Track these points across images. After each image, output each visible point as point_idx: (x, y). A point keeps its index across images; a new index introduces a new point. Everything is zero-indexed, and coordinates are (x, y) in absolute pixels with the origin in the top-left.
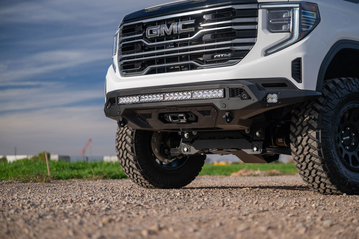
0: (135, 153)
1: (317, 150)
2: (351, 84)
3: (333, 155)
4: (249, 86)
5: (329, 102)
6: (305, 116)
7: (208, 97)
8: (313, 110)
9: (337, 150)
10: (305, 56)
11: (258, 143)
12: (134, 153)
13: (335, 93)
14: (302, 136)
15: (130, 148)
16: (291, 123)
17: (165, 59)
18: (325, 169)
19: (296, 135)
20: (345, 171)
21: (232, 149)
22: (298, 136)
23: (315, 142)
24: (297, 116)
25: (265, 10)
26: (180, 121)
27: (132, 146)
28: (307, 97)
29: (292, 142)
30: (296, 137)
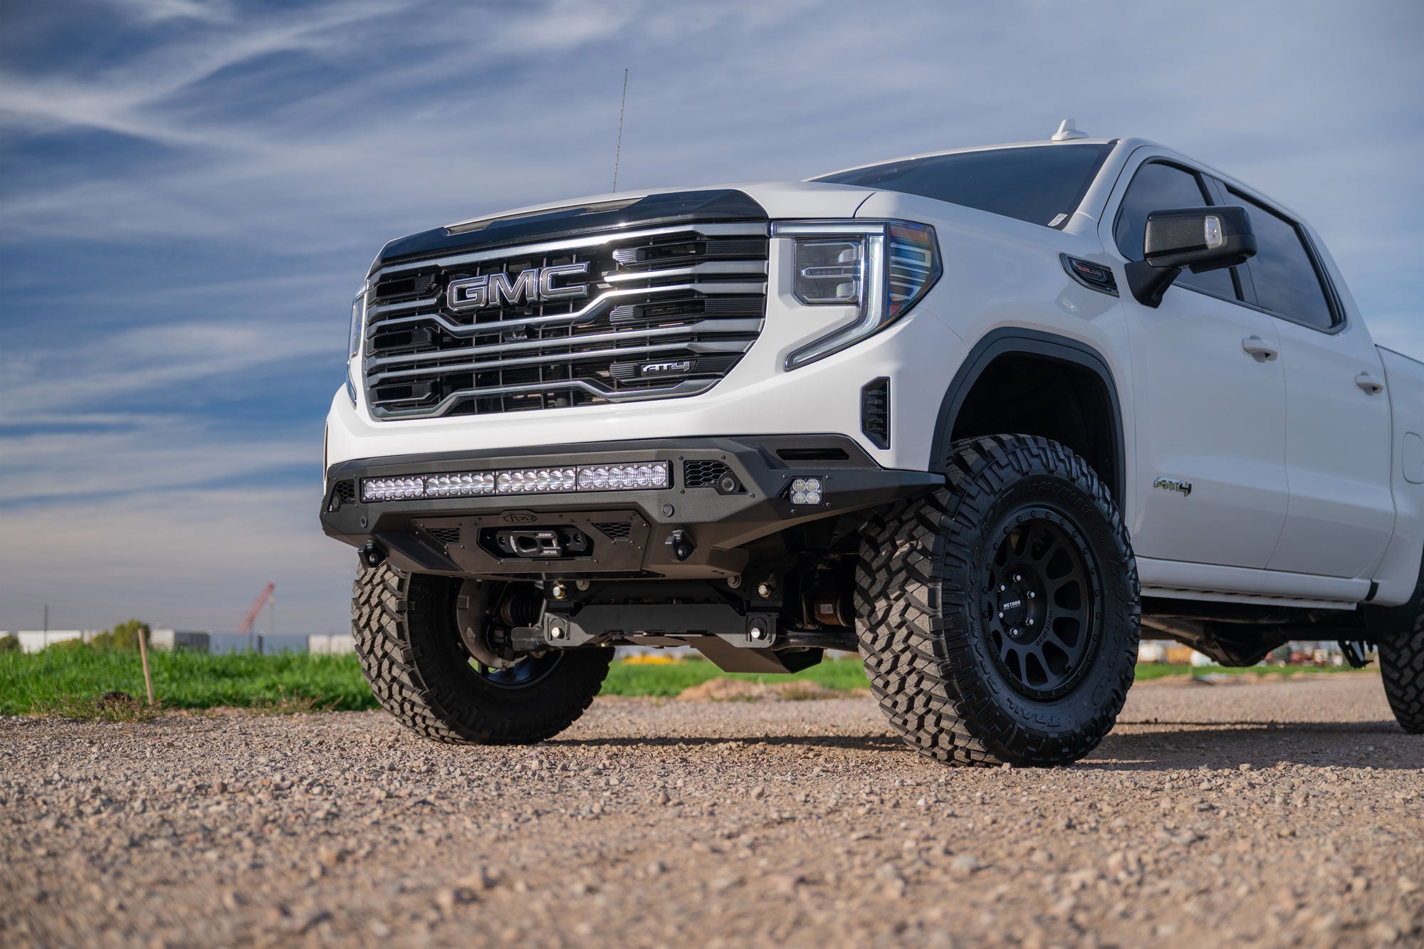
0: (408, 641)
1: (931, 640)
2: (1026, 453)
3: (976, 654)
4: (741, 457)
5: (964, 503)
6: (898, 542)
7: (624, 485)
8: (920, 526)
9: (987, 640)
10: (899, 374)
11: (764, 615)
12: (405, 640)
13: (983, 476)
14: (888, 598)
15: (395, 626)
16: (858, 560)
17: (501, 373)
18: (952, 695)
19: (872, 595)
20: (1008, 700)
21: (689, 632)
22: (877, 597)
23: (924, 615)
24: (876, 540)
25: (789, 240)
26: (541, 551)
27: (399, 620)
28: (903, 488)
29: (861, 616)
30: (871, 602)
